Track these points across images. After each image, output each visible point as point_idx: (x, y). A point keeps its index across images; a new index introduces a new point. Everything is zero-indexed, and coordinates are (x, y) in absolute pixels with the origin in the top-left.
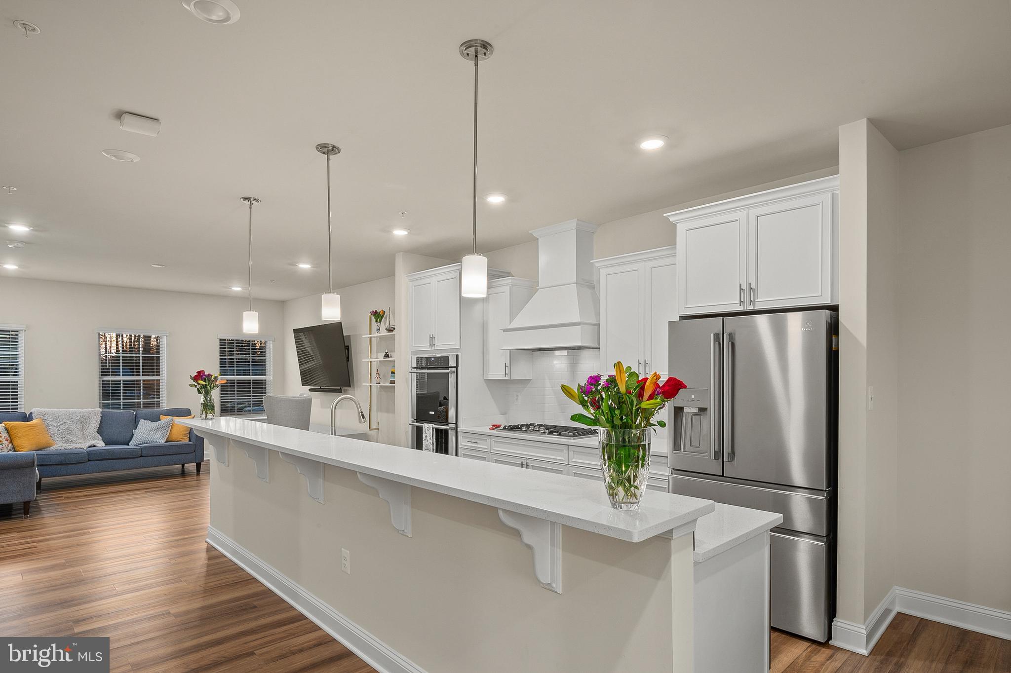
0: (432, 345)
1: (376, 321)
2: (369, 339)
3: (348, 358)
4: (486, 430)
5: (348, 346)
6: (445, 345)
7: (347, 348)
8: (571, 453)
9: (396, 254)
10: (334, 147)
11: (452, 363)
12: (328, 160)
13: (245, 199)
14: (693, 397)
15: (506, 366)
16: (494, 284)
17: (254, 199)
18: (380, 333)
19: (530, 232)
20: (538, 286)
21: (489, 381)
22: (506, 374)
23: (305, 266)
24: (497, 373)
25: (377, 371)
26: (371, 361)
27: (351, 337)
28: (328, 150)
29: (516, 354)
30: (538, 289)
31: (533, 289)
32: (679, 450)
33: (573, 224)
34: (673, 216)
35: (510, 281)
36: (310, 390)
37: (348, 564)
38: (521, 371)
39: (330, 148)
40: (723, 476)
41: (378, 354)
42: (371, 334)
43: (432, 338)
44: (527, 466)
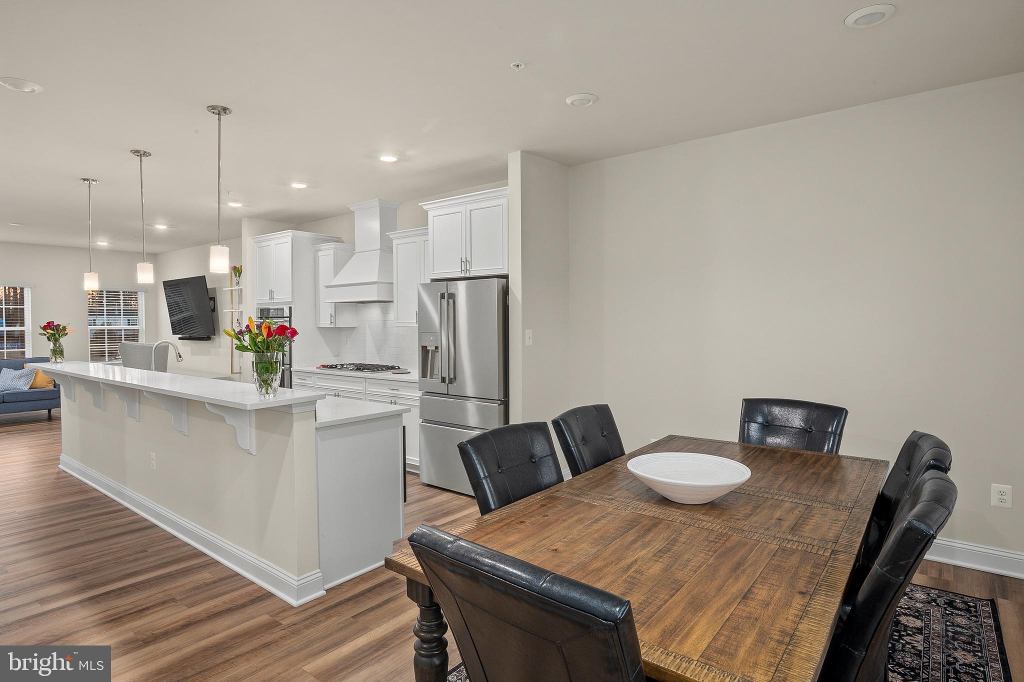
0: (271, 298)
1: (236, 276)
2: (230, 292)
3: (214, 310)
4: (314, 369)
5: (214, 298)
6: (282, 298)
7: (213, 299)
8: (367, 384)
9: (243, 219)
10: (145, 152)
11: (287, 313)
12: (141, 161)
13: (84, 180)
14: (432, 338)
15: (331, 316)
16: (322, 248)
17: (93, 180)
18: (239, 286)
19: (347, 206)
20: (355, 251)
21: (320, 329)
22: (331, 323)
23: (161, 227)
24: (326, 322)
25: (238, 320)
26: (232, 312)
27: (217, 289)
28: (141, 154)
29: (339, 307)
30: (355, 253)
31: (352, 252)
32: (427, 377)
33: (376, 203)
34: (426, 205)
35: (333, 246)
36: (180, 339)
37: (154, 463)
38: (346, 320)
39: (142, 152)
40: (448, 394)
41: (240, 305)
42: (232, 287)
43: (271, 292)
44: (338, 396)
